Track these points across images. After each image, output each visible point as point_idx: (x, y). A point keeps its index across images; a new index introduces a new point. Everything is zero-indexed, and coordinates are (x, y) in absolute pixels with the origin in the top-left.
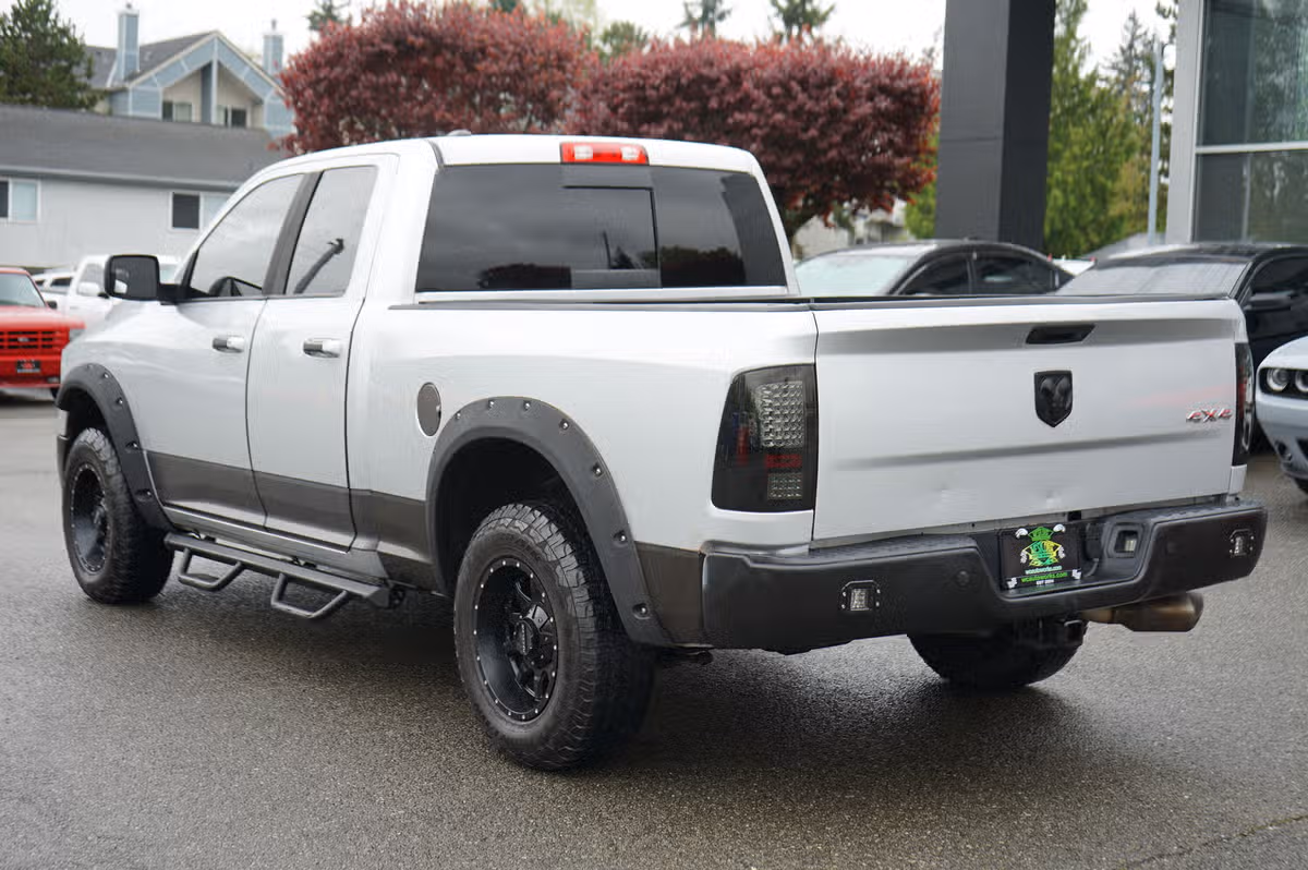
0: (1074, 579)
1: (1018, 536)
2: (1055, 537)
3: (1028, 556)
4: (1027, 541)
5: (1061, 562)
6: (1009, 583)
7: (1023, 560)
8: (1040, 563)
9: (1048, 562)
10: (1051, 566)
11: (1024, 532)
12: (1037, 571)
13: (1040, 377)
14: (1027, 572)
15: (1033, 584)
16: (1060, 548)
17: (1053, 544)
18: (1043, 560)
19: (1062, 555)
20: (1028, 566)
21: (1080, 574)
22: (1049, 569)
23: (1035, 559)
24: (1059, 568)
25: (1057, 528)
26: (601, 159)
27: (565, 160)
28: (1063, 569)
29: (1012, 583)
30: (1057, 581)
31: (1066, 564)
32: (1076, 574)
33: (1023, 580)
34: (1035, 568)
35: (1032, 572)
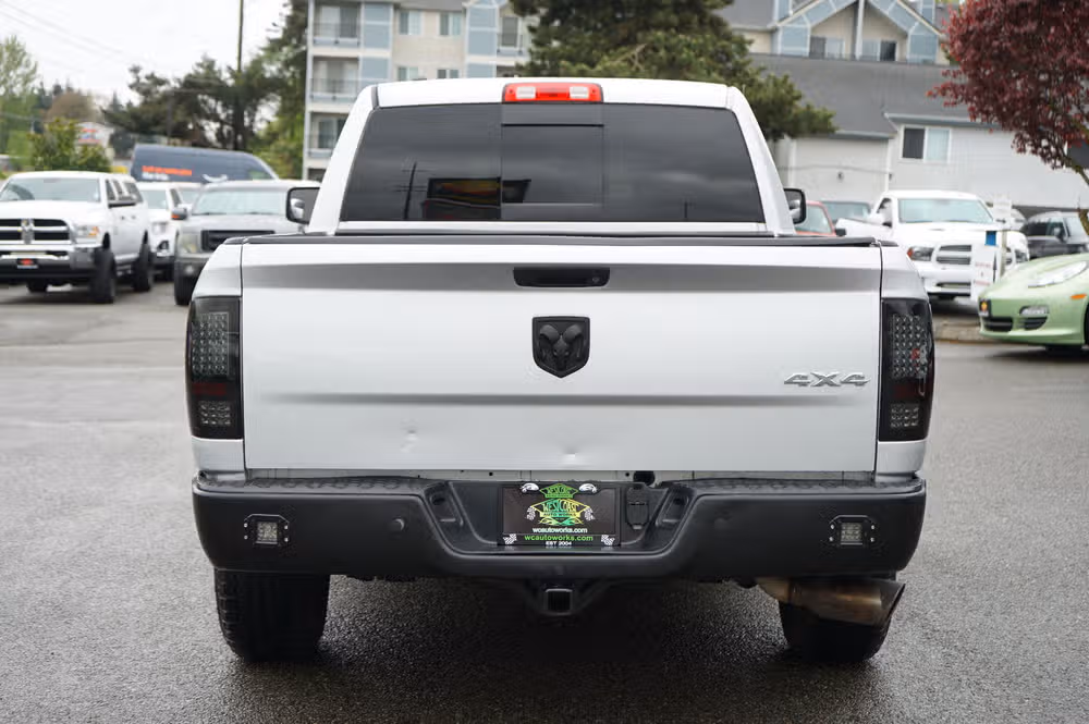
0: (603, 545)
1: (524, 490)
2: (578, 496)
3: (537, 513)
4: (537, 497)
5: (586, 524)
6: (506, 539)
7: (531, 516)
8: (554, 522)
9: (567, 522)
10: (573, 527)
11: (534, 487)
12: (550, 530)
13: (538, 323)
14: (535, 530)
15: (542, 544)
16: (588, 509)
17: (577, 504)
18: (560, 520)
19: (589, 517)
20: (537, 522)
21: (612, 540)
22: (570, 530)
23: (547, 516)
24: (586, 530)
25: (584, 488)
26: (544, 98)
27: (507, 99)
28: (589, 533)
29: (511, 539)
30: (575, 544)
31: (595, 528)
32: (607, 540)
33: (527, 538)
34: (546, 526)
35: (543, 530)
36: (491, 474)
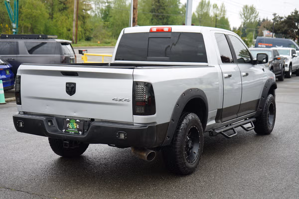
0: (79, 134)
1: (67, 120)
2: (76, 122)
3: (69, 125)
4: (69, 122)
5: (77, 129)
6: (63, 130)
7: (68, 126)
8: (72, 128)
9: (74, 128)
10: (75, 129)
11: (68, 120)
12: (71, 129)
13: (67, 83)
14: (68, 129)
15: (69, 132)
16: (78, 126)
17: (76, 124)
18: (73, 127)
19: (78, 127)
20: (69, 127)
21: (81, 133)
22: (74, 130)
23: (70, 126)
24: (77, 130)
25: (77, 121)
26: (158, 31)
27: (150, 31)
28: (78, 131)
29: (64, 131)
30: (75, 133)
31: (79, 130)
32: (80, 133)
33: (67, 131)
34: (70, 128)
35: (70, 129)
36: (65, 116)
